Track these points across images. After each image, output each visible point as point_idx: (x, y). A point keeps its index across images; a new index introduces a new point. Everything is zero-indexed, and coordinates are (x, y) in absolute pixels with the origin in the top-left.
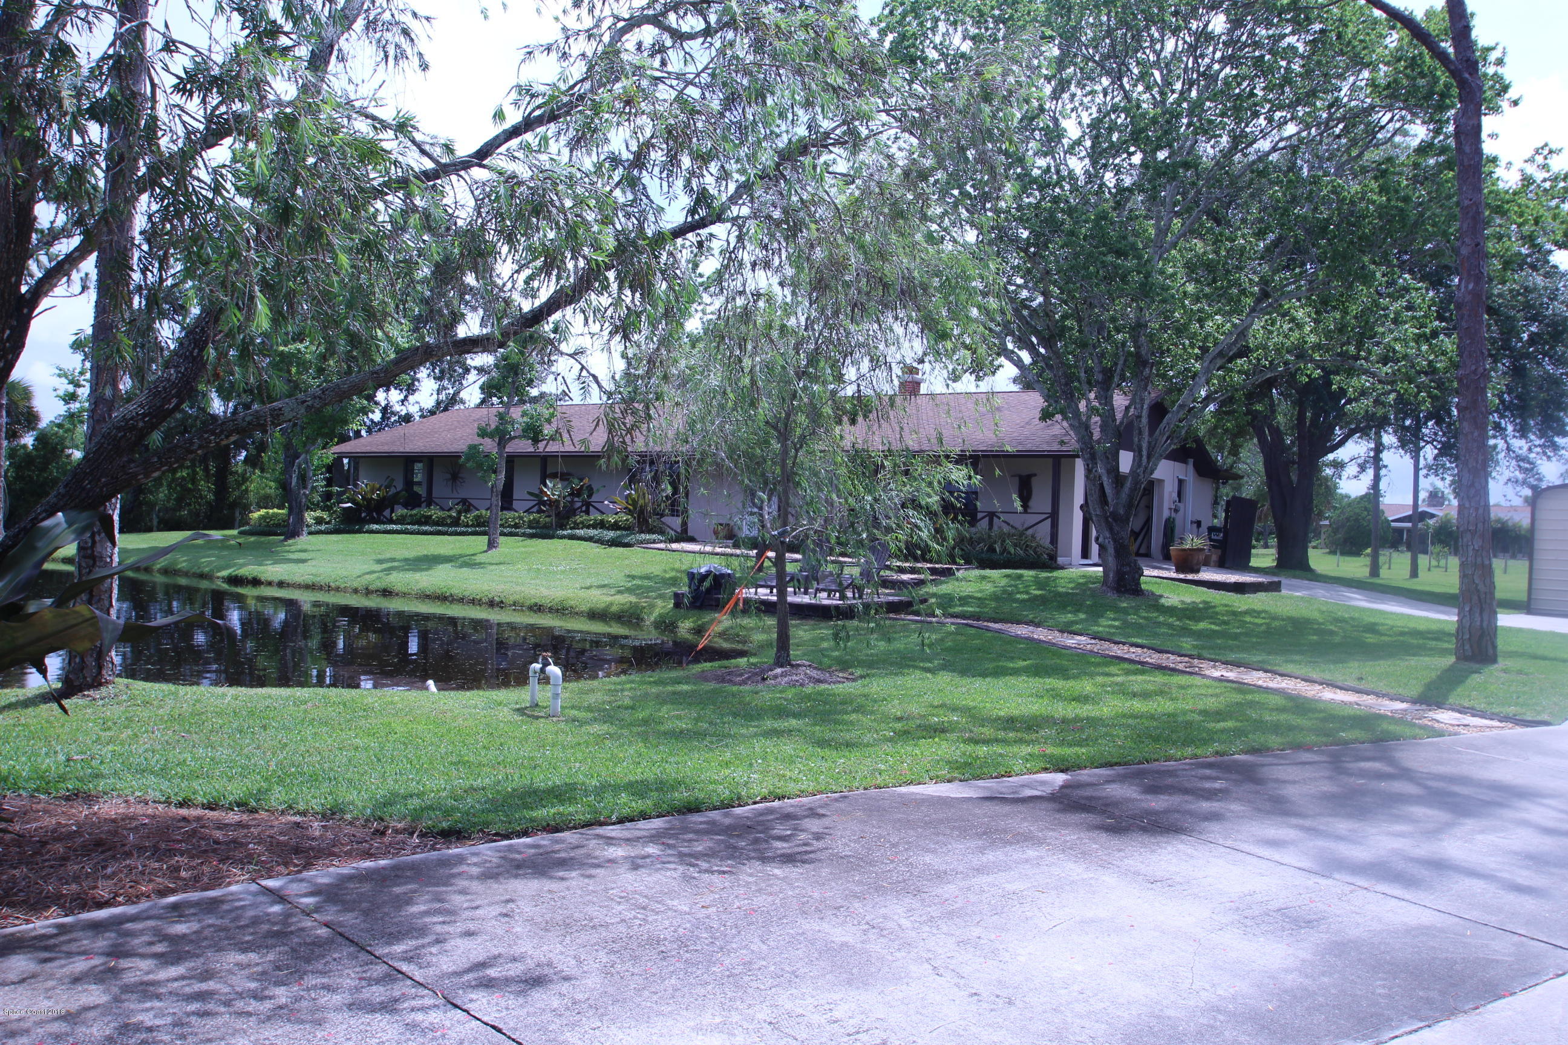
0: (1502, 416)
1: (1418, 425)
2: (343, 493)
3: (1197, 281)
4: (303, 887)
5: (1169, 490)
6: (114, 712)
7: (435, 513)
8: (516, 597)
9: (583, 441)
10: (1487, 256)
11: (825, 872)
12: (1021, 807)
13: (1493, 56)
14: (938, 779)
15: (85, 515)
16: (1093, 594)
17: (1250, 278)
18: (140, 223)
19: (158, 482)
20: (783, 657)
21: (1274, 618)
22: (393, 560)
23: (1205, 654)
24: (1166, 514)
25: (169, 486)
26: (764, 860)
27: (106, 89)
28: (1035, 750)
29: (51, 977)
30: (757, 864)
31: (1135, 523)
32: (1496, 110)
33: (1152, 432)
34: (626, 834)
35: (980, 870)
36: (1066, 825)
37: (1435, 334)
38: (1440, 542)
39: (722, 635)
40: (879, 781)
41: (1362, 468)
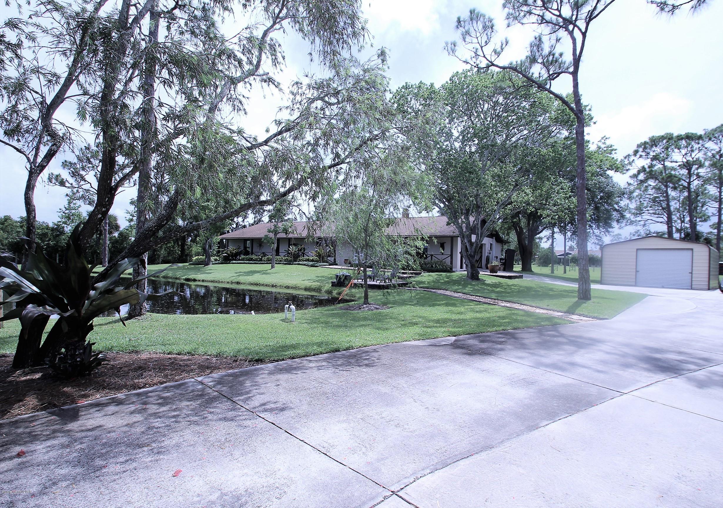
0: (592, 223)
1: (566, 225)
2: (224, 251)
3: (495, 181)
4: (210, 380)
5: (488, 247)
6: (146, 324)
7: (254, 257)
8: (281, 284)
9: (300, 234)
10: (586, 171)
11: (379, 370)
12: (441, 348)
13: (588, 108)
14: (415, 340)
15: (135, 259)
16: (464, 280)
17: (512, 180)
18: (153, 163)
19: (161, 247)
20: (366, 302)
21: (521, 287)
22: (241, 272)
23: (499, 298)
24: (487, 254)
25: (165, 249)
26: (359, 366)
27: (140, 119)
28: (446, 329)
29: (123, 412)
30: (358, 368)
31: (477, 257)
32: (589, 125)
33: (482, 229)
34: (316, 359)
35: (428, 368)
36: (456, 353)
37: (570, 197)
38: (573, 262)
39: (346, 295)
40: (397, 341)
41: (548, 239)
